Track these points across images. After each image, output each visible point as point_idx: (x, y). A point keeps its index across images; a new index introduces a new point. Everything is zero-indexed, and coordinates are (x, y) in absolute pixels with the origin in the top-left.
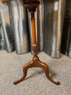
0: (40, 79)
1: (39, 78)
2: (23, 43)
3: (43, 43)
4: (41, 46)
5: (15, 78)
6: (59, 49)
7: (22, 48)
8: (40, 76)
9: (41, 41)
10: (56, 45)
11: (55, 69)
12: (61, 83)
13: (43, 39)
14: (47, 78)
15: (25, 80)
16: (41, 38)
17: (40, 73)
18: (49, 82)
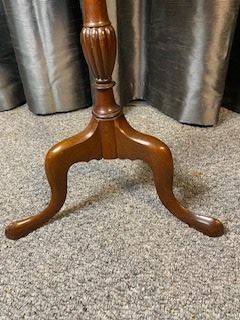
0: (131, 213)
1: (127, 209)
2: (55, 63)
3: (144, 62)
4: (136, 77)
5: (16, 211)
6: (218, 83)
7: (54, 87)
8: (132, 200)
9: (137, 51)
10: (205, 60)
11: (198, 169)
12: (230, 225)
13: (143, 43)
14: (163, 208)
15: (59, 218)
16: (137, 36)
17: (129, 185)
18: (174, 223)
